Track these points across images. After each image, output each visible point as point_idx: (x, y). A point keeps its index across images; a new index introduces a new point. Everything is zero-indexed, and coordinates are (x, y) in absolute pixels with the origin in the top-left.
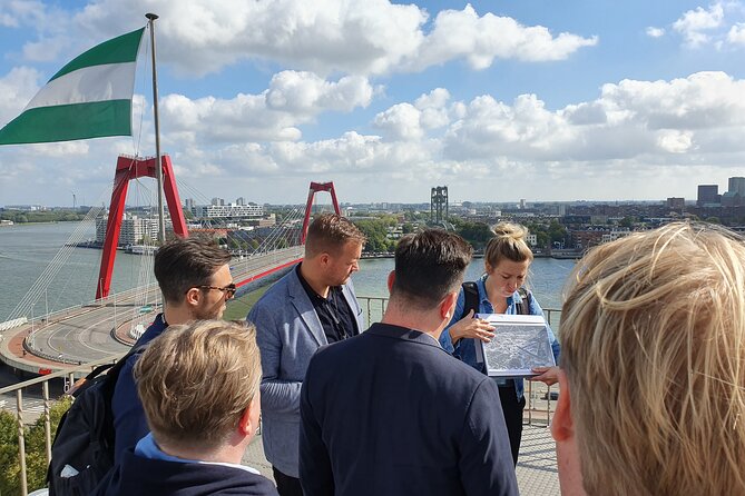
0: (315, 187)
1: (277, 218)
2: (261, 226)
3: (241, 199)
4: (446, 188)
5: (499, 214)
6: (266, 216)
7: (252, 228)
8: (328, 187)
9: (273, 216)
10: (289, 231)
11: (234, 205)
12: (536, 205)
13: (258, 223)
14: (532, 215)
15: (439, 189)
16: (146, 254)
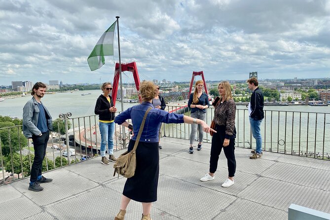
0: (195, 74)
1: (179, 88)
2: (173, 91)
3: (165, 80)
4: (256, 73)
5: (283, 84)
6: (174, 87)
7: (168, 92)
8: (201, 73)
9: (177, 87)
10: (183, 93)
11: (161, 82)
12: (302, 80)
13: (171, 90)
14: (300, 85)
15: (253, 73)
16: (127, 102)
